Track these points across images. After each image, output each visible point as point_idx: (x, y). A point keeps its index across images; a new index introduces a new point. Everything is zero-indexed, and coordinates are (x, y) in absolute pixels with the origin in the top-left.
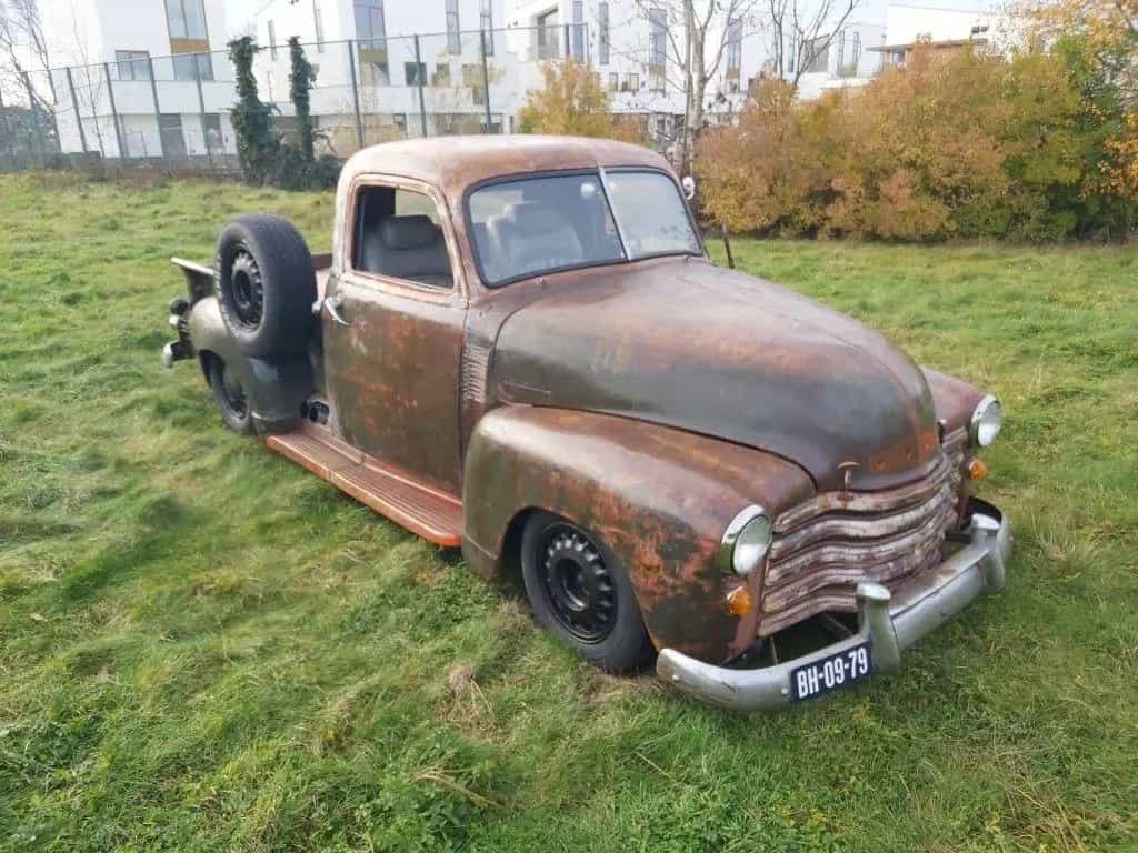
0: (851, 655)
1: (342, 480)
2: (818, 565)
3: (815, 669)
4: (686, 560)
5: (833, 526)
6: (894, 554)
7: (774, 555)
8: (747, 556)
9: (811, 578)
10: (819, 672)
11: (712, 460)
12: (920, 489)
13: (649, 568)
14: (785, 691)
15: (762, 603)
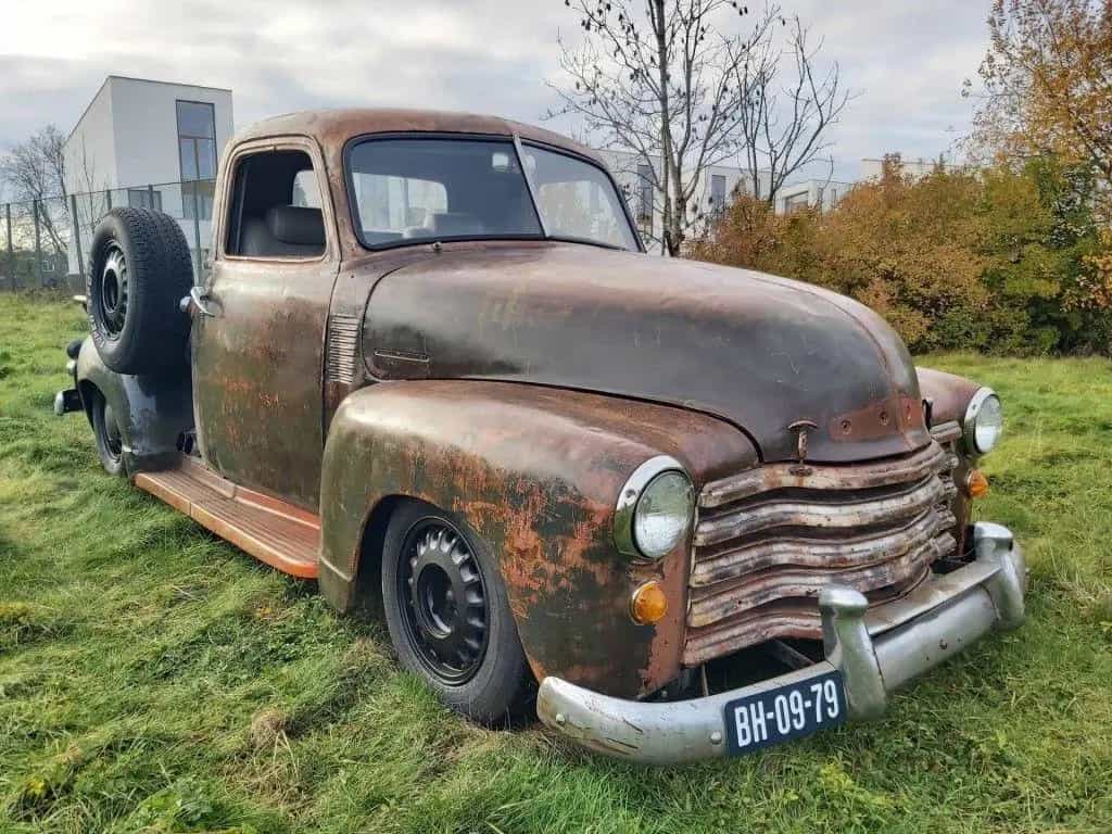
0: (814, 688)
1: (203, 513)
2: (767, 569)
3: (760, 704)
4: (571, 534)
5: (786, 513)
6: (871, 557)
7: (700, 540)
8: (657, 531)
9: (758, 587)
10: (766, 712)
11: (620, 417)
12: (903, 468)
13: (522, 553)
14: (716, 736)
15: (687, 615)
